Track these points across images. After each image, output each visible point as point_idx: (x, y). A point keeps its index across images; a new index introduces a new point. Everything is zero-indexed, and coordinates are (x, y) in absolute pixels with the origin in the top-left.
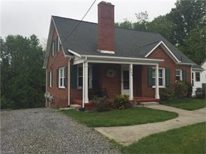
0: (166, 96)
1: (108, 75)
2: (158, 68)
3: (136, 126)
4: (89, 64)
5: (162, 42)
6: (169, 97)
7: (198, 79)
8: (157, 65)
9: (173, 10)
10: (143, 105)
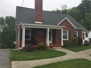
0: (67, 44)
1: (38, 34)
2: (62, 30)
3: (36, 60)
4: (25, 28)
5: (66, 18)
6: (68, 45)
7: (87, 36)
8: (62, 29)
9: (80, 4)
10: (54, 48)
